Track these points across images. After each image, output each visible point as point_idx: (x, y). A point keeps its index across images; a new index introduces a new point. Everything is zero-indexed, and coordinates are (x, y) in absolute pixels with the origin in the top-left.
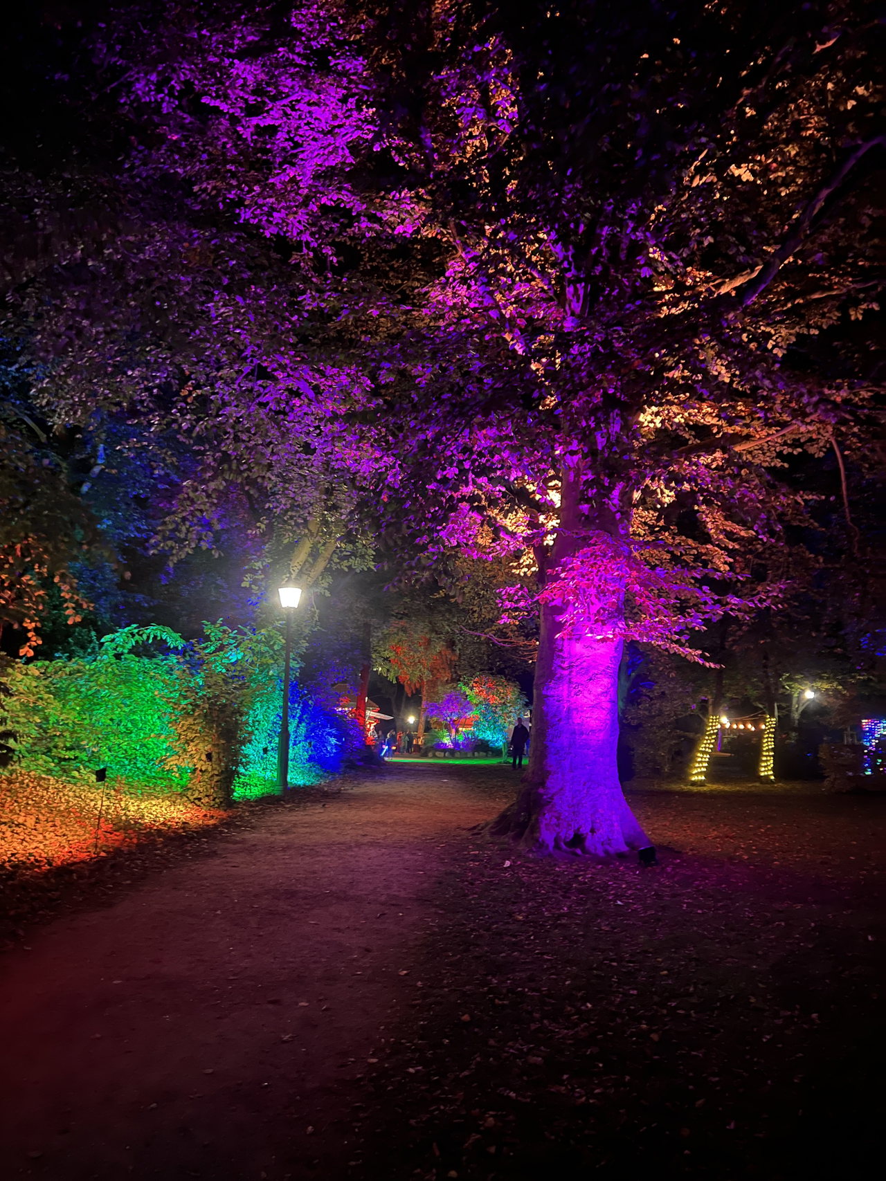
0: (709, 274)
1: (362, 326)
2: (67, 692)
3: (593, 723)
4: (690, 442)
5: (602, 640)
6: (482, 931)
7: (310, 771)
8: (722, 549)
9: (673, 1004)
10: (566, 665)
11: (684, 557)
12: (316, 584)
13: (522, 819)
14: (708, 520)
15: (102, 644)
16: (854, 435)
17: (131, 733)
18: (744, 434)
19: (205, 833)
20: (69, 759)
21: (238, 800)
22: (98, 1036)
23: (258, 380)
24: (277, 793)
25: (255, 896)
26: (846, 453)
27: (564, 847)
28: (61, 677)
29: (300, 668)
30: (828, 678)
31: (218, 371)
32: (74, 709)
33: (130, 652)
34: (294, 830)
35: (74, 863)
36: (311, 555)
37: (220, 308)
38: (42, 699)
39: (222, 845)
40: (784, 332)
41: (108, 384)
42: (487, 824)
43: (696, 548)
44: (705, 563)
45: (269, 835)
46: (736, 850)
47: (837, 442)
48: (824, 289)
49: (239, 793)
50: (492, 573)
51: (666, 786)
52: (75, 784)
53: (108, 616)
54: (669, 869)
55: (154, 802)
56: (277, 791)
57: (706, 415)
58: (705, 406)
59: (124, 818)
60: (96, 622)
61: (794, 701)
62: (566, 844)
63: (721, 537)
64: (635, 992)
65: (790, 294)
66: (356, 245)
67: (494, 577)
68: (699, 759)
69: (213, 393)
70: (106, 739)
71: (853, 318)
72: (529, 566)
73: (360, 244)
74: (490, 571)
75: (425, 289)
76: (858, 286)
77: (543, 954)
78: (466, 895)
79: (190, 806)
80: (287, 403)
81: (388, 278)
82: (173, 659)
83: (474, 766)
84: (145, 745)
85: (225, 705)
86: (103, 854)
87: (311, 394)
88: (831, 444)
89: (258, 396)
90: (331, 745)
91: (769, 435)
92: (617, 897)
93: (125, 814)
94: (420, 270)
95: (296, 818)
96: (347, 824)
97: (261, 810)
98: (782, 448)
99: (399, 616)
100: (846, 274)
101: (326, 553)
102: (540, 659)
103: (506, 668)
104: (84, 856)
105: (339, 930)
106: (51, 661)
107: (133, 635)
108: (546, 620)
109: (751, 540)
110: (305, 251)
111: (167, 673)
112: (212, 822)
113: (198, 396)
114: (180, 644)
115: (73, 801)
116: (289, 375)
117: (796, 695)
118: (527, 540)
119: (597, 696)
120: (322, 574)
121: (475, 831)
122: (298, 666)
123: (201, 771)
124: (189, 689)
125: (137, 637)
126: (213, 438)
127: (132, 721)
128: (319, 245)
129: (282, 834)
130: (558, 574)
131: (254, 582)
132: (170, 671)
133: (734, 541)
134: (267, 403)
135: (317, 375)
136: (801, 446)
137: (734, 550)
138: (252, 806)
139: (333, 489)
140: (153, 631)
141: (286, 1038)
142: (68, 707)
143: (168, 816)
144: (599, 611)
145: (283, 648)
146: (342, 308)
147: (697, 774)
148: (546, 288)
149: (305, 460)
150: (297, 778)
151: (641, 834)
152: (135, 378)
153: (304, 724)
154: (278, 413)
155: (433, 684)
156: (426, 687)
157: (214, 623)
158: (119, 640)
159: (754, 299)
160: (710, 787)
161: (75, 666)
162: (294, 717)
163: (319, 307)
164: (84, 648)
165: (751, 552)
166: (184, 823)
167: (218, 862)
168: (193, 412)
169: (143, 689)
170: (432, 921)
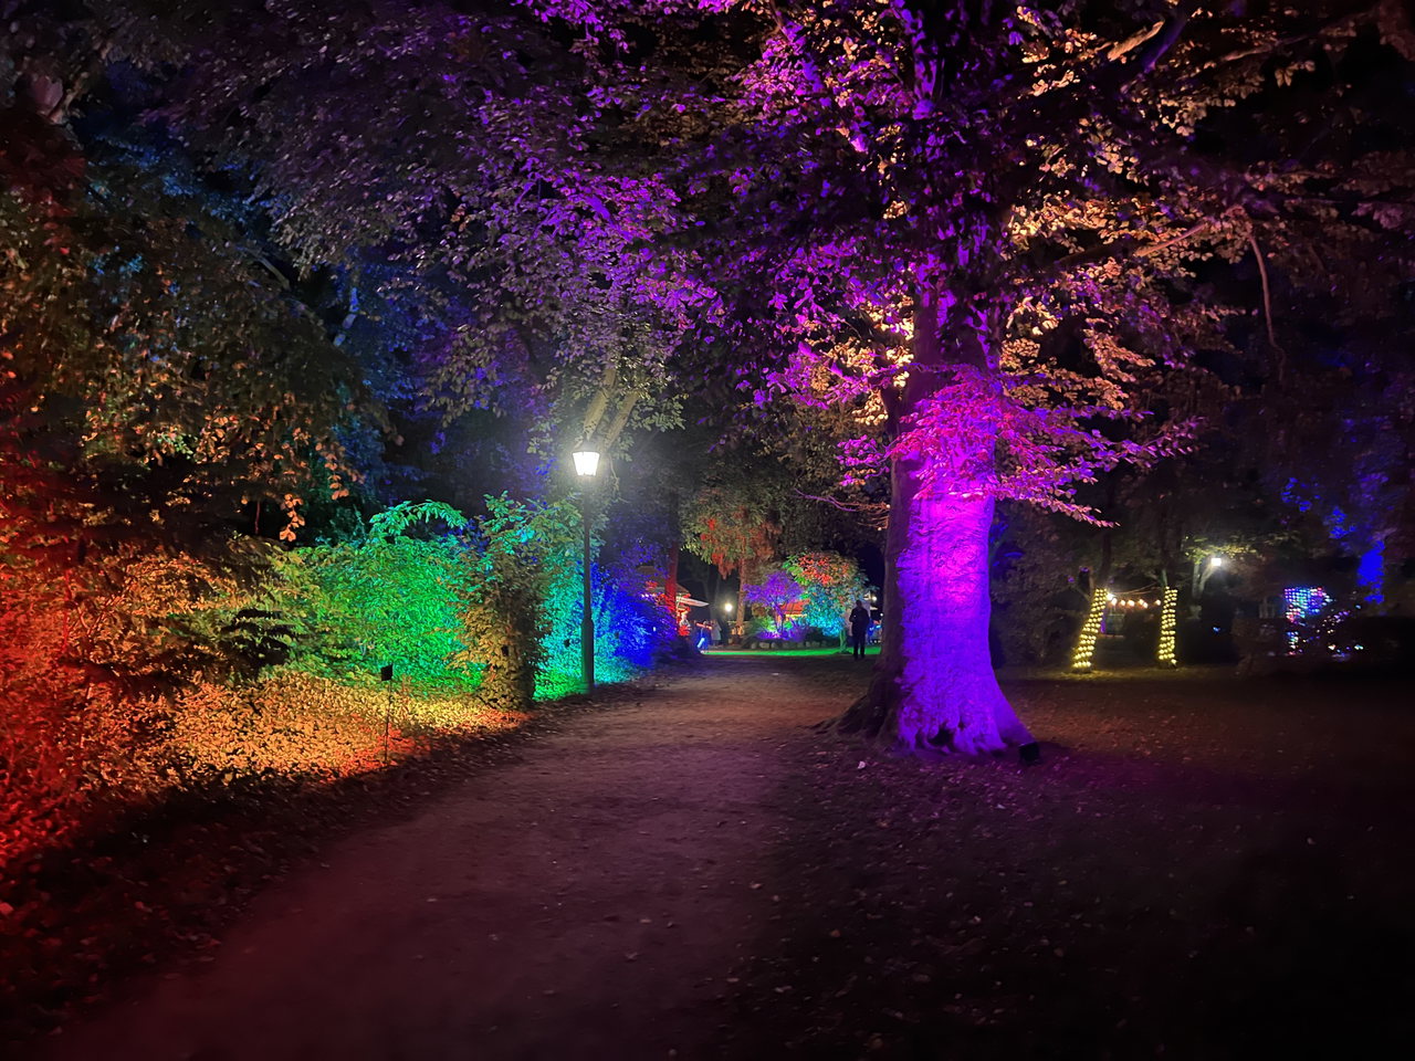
0: (1093, 37)
1: (660, 127)
2: (334, 581)
3: (959, 599)
4: (1071, 251)
5: (969, 499)
6: (841, 841)
7: (617, 665)
8: (1114, 382)
9: (1078, 917)
10: (924, 531)
11: (1067, 395)
12: (614, 448)
13: (876, 714)
14: (1096, 347)
15: (371, 526)
16: (1279, 232)
17: (411, 626)
18: (1140, 238)
19: (504, 737)
20: (342, 659)
21: (538, 700)
22: (420, 957)
23: (542, 198)
24: (582, 692)
25: (573, 805)
26: (1270, 255)
27: (928, 745)
28: (326, 565)
29: (601, 547)
30: (1239, 541)
31: (493, 191)
32: (344, 602)
33: (404, 533)
34: (608, 732)
35: (363, 774)
36: (606, 412)
37: (493, 112)
38: (307, 590)
39: (528, 750)
40: (1190, 105)
41: (364, 212)
42: (833, 722)
43: (1081, 383)
44: (1092, 401)
45: (579, 739)
46: (1135, 745)
47: (1258, 242)
48: (1240, 48)
49: (540, 692)
50: (828, 425)
51: (1042, 675)
52: (352, 687)
53: (373, 493)
54: (1056, 768)
55: (444, 704)
56: (582, 689)
57: (1092, 216)
58: (1089, 205)
59: (413, 723)
60: (360, 500)
61: (1196, 569)
62: (929, 741)
63: (1114, 367)
64: (1030, 904)
65: (1198, 57)
66: (650, 26)
67: (831, 429)
68: (1083, 642)
69: (490, 218)
70: (382, 635)
71: (1279, 83)
72: (875, 414)
73: (655, 25)
74: (825, 422)
75: (737, 77)
76: (1287, 42)
77: (916, 864)
78: (816, 801)
79: (484, 707)
80: (576, 226)
81: (690, 66)
82: (453, 540)
83: (808, 658)
84: (426, 641)
85: (519, 592)
86: (393, 763)
87: (605, 213)
88: (1250, 245)
89: (543, 219)
90: (640, 636)
91: (1172, 238)
92: (997, 800)
93: (413, 719)
94: (729, 53)
95: (607, 719)
96: (669, 724)
97: (566, 711)
98: (1187, 254)
99: (712, 483)
100: (1269, 27)
101: (625, 408)
102: (893, 525)
103: (845, 540)
104: (372, 766)
105: (675, 841)
106: (313, 547)
107: (406, 515)
108: (898, 477)
109: (1147, 371)
110: (589, 37)
111: (447, 556)
112: (511, 725)
113: (472, 222)
114: (461, 523)
115: (353, 706)
116: (578, 192)
117: (1198, 563)
118: (873, 381)
119: (963, 568)
120: (621, 435)
121: (820, 729)
122: (597, 545)
123: (495, 667)
124: (476, 574)
125: (411, 516)
126: (492, 271)
127: (412, 614)
128: (606, 29)
129: (594, 736)
130: (914, 421)
131: (542, 447)
132: (450, 555)
133: (1129, 372)
134: (553, 228)
135: (612, 190)
136: (1211, 249)
137: (1129, 383)
138: (555, 707)
139: (634, 329)
140: (429, 508)
141: (631, 957)
142: (336, 599)
143: (462, 720)
144: (964, 465)
145: (579, 524)
146: (641, 104)
147: (1081, 660)
148: (888, 66)
149: (599, 295)
150: (605, 674)
151: (1020, 729)
152: (396, 203)
153: (608, 612)
154: (568, 238)
155: (753, 563)
156: (744, 568)
157: (497, 497)
158: (391, 520)
159: (1153, 65)
160: (1096, 674)
161: (342, 553)
162: (596, 604)
163: (613, 104)
164: (348, 531)
165: (1147, 385)
166: (480, 727)
167: (525, 769)
168: (466, 242)
169: (421, 576)
170: (782, 829)
